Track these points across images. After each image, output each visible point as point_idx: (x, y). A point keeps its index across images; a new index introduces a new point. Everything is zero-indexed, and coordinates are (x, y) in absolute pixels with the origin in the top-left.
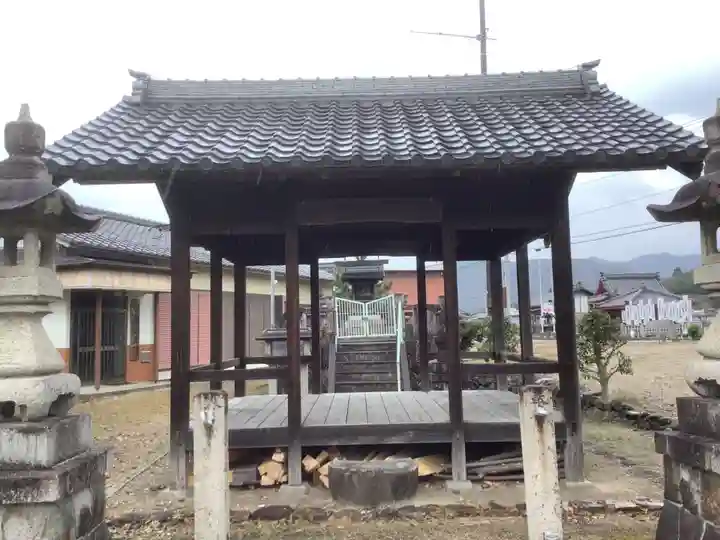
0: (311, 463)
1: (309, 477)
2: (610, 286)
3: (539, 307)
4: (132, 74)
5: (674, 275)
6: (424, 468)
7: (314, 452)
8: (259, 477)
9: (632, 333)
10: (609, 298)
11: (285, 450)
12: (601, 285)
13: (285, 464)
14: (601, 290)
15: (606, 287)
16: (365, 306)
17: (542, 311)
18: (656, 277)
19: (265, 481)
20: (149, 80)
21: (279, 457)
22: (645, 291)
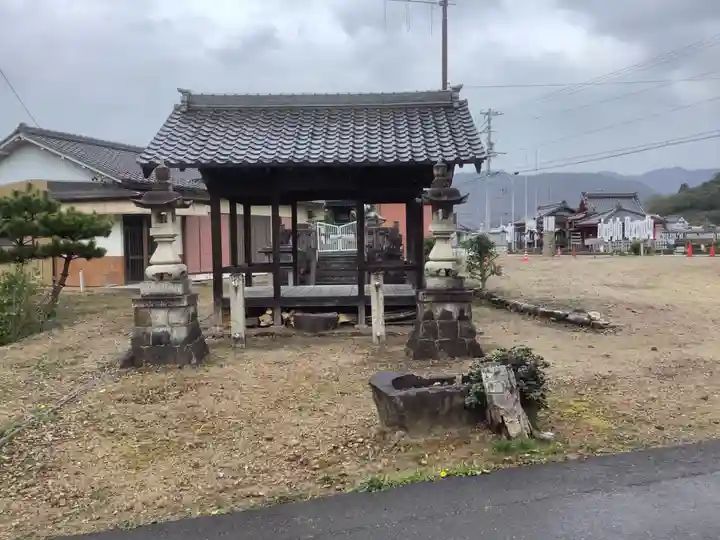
0: (286, 316)
1: (286, 322)
2: (591, 205)
3: (524, 224)
4: (180, 91)
5: (681, 190)
6: (343, 318)
7: (288, 311)
8: (260, 322)
9: (602, 249)
10: (587, 216)
11: (272, 309)
12: (582, 204)
13: (272, 315)
14: (583, 208)
15: (586, 206)
16: (339, 228)
17: (527, 229)
18: (634, 196)
19: (262, 324)
20: (190, 95)
21: (269, 312)
22: (620, 209)
